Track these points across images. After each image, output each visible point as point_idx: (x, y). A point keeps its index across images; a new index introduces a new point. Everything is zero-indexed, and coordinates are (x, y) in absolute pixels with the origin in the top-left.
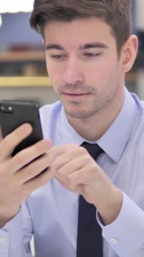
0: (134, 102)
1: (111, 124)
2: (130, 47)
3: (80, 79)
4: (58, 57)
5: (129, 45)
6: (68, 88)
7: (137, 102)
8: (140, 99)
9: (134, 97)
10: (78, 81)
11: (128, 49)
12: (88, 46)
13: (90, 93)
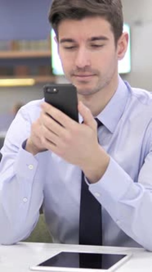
0: (126, 87)
1: (111, 99)
2: (123, 40)
3: (89, 64)
4: (71, 48)
5: (122, 40)
6: (79, 71)
7: (128, 87)
8: (131, 86)
9: (126, 83)
10: (86, 66)
11: (122, 43)
12: (95, 39)
13: (95, 75)
